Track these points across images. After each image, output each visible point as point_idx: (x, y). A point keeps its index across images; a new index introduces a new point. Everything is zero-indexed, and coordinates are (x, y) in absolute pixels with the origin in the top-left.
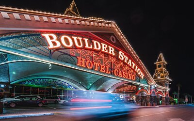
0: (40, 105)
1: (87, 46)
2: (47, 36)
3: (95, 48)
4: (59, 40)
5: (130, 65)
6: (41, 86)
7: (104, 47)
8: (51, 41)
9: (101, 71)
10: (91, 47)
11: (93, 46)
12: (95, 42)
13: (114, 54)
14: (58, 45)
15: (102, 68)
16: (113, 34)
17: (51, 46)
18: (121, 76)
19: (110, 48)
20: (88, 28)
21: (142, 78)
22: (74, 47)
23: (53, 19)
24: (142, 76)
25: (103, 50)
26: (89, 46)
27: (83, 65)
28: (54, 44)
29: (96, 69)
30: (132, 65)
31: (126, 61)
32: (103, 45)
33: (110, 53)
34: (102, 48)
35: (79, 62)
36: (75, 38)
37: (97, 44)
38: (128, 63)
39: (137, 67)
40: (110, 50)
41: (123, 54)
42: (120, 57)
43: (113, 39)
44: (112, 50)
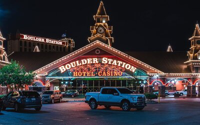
0: (73, 96)
2: (60, 68)
3: (83, 64)
4: (65, 67)
5: (116, 64)
7: (89, 61)
9: (88, 75)
10: (81, 64)
11: (82, 63)
12: (82, 61)
13: (97, 62)
14: (65, 70)
15: (88, 74)
16: (98, 48)
18: (105, 75)
19: (94, 59)
20: (79, 54)
21: (133, 71)
22: (72, 68)
23: (63, 60)
24: (133, 69)
25: (89, 63)
26: (79, 64)
27: (77, 75)
28: (63, 70)
29: (84, 75)
30: (118, 64)
31: (110, 63)
32: (88, 59)
33: (94, 62)
34: (87, 62)
35: (74, 74)
36: (72, 64)
37: (84, 61)
38: (113, 64)
39: (124, 63)
40: (94, 61)
41: (107, 59)
42: (103, 62)
43: (98, 52)
44: (95, 60)
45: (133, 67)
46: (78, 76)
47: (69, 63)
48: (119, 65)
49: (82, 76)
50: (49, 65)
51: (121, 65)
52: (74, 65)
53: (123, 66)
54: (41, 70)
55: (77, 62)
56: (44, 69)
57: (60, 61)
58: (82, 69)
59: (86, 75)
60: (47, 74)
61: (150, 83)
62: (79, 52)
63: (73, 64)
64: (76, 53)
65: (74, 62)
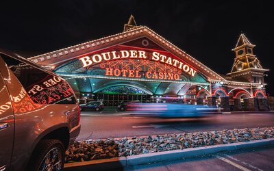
1: (115, 57)
2: (82, 59)
3: (123, 56)
4: (91, 59)
5: (171, 63)
6: (114, 93)
7: (133, 53)
8: (86, 61)
10: (119, 57)
11: (121, 56)
12: (123, 52)
13: (145, 57)
14: (91, 63)
15: (131, 73)
16: (145, 38)
17: (85, 65)
18: (156, 78)
19: (140, 52)
20: (117, 42)
21: (193, 75)
22: (103, 61)
23: (88, 46)
24: (193, 73)
25: (132, 56)
26: (117, 56)
27: (111, 74)
28: (87, 63)
29: (124, 75)
30: (173, 63)
31: (163, 61)
32: (132, 51)
33: (140, 57)
34: (130, 55)
35: (108, 71)
36: (104, 54)
37: (125, 53)
38: (167, 62)
39: (181, 64)
40: (140, 54)
41: (158, 54)
42: (153, 58)
43: (145, 43)
44: (142, 54)
45: (192, 70)
46: (114, 76)
47: (100, 53)
48: (175, 65)
49: (121, 76)
50: (60, 53)
51: (178, 65)
52: (107, 57)
53: (180, 67)
54: (42, 59)
55: (114, 53)
56: (49, 57)
57: (83, 48)
58: (120, 66)
59: (127, 74)
60: (53, 67)
61: (213, 93)
62: (116, 38)
63: (107, 55)
64: (112, 39)
65: (108, 53)
